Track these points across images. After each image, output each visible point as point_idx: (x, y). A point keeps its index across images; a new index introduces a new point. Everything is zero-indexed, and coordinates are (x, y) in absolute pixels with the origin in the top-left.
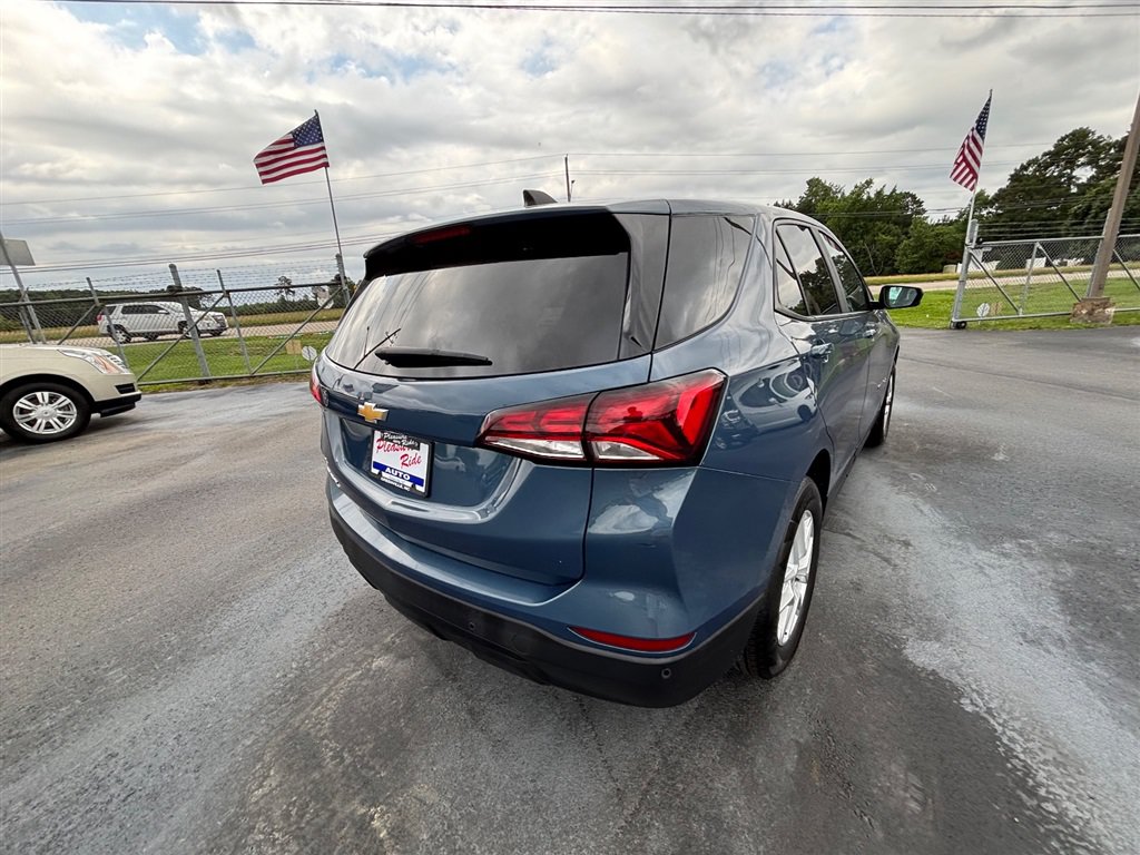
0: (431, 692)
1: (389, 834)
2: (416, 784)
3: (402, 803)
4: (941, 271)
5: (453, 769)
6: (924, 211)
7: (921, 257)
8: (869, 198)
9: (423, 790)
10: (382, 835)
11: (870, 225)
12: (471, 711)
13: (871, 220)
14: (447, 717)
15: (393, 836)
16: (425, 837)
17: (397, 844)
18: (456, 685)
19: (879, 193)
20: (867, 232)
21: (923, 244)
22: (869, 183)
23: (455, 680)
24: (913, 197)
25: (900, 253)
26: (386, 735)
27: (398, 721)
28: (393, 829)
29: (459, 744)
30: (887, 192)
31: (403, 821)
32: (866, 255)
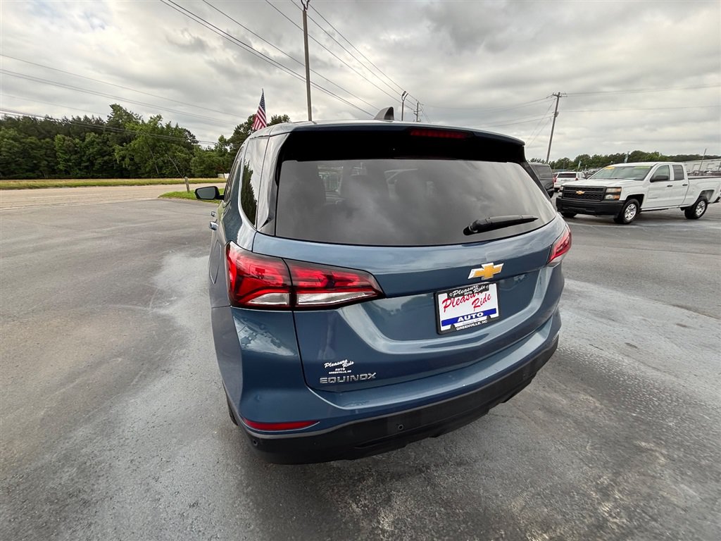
0: (434, 486)
1: (545, 533)
2: (511, 509)
3: (524, 521)
4: (217, 177)
5: (501, 485)
6: (197, 142)
7: (205, 168)
8: (163, 128)
9: (516, 505)
10: (547, 538)
11: (169, 145)
12: (460, 464)
13: (169, 142)
14: (461, 480)
15: (547, 530)
16: (546, 510)
17: (551, 528)
18: (433, 468)
19: (168, 126)
20: (169, 150)
21: (204, 161)
22: (159, 117)
23: (428, 468)
24: (189, 132)
25: (193, 165)
26: (468, 527)
27: (457, 514)
28: (543, 529)
29: (483, 477)
30: (173, 126)
31: (536, 522)
32: (172, 164)
